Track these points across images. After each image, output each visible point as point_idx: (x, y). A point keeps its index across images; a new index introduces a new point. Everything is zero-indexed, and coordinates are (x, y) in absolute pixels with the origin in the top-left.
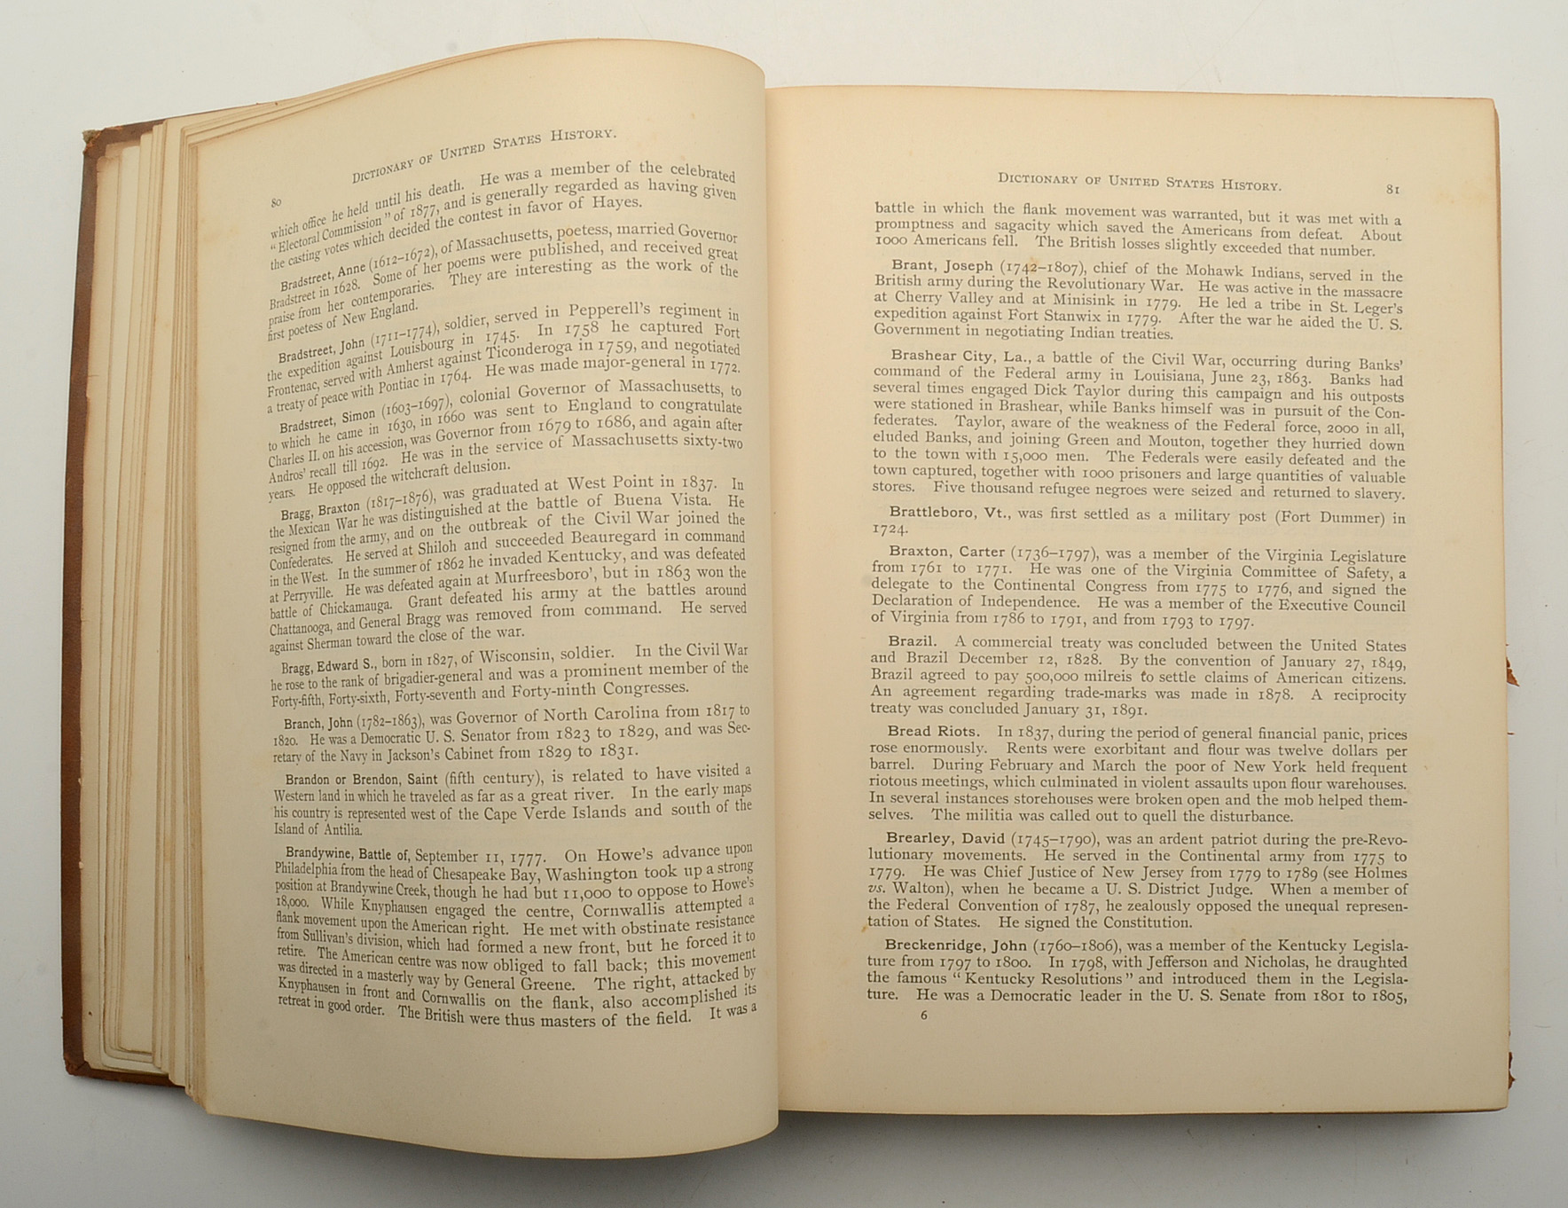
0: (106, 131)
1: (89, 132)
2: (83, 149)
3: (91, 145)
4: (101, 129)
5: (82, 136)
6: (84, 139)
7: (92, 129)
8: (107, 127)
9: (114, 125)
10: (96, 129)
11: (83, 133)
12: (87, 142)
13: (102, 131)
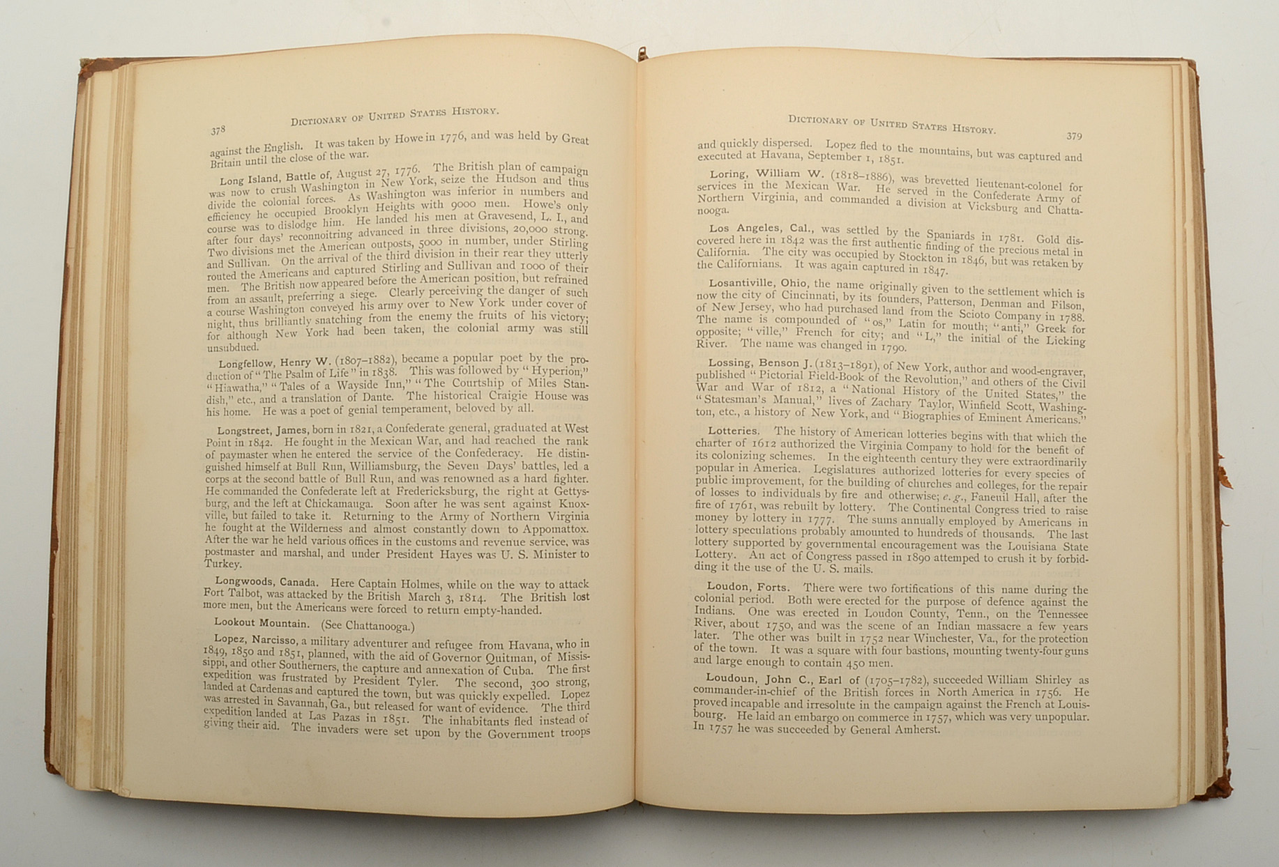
0: (98, 60)
1: (85, 59)
2: (79, 73)
3: (86, 70)
4: (95, 58)
5: (79, 62)
6: (81, 64)
7: (86, 57)
8: (100, 57)
9: (106, 57)
10: (90, 58)
11: (81, 60)
12: (83, 67)
13: (95, 60)
